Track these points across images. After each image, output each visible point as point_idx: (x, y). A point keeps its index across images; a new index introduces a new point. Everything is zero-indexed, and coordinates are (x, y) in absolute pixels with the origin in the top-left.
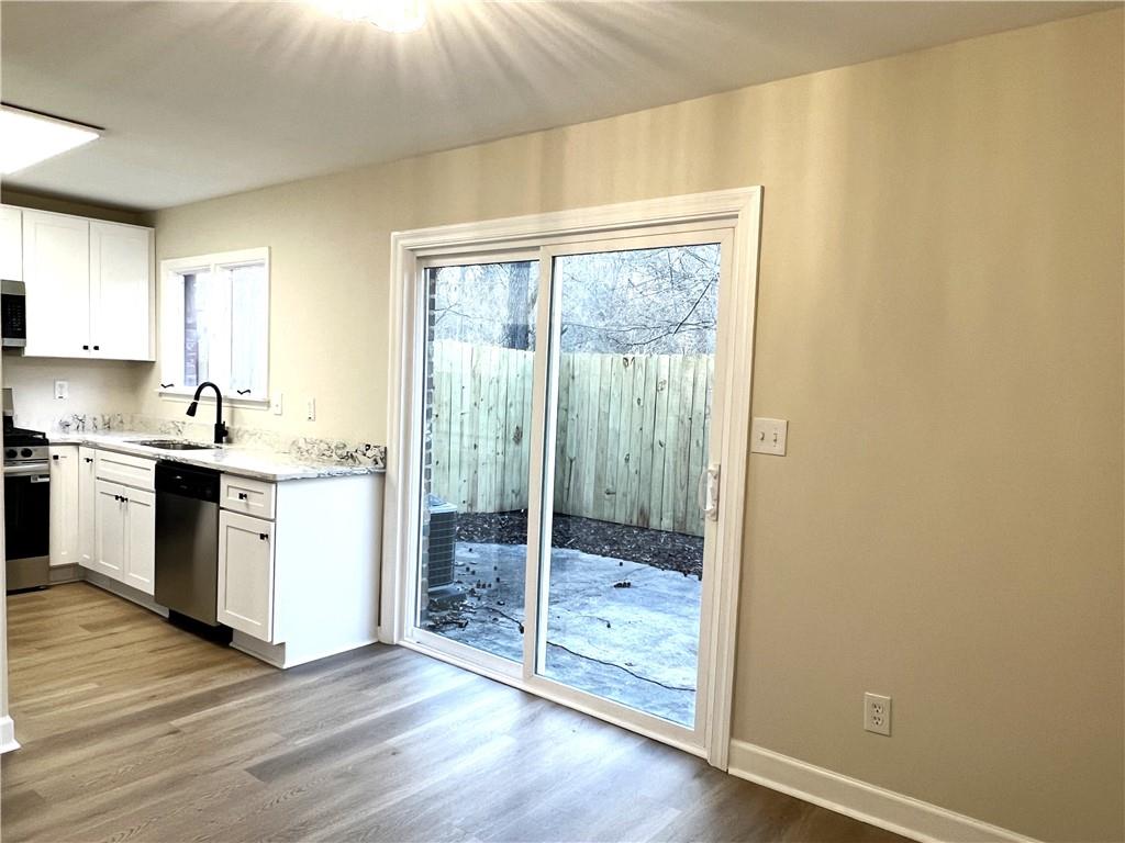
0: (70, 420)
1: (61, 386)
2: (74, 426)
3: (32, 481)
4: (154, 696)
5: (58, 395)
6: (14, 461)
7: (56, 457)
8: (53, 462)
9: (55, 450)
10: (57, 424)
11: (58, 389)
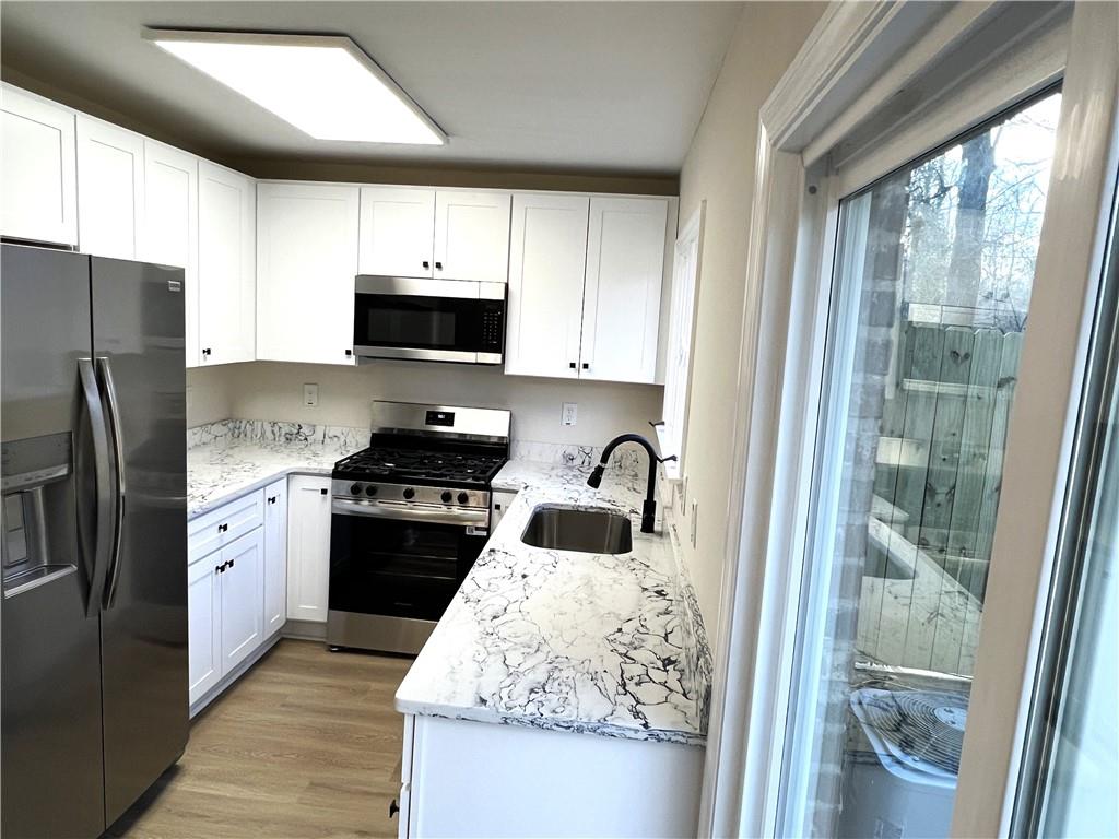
0: (575, 454)
1: (570, 410)
2: (577, 462)
3: (467, 533)
5: (565, 421)
6: (449, 506)
7: (498, 507)
8: (495, 512)
9: (497, 497)
10: (559, 456)
11: (566, 413)
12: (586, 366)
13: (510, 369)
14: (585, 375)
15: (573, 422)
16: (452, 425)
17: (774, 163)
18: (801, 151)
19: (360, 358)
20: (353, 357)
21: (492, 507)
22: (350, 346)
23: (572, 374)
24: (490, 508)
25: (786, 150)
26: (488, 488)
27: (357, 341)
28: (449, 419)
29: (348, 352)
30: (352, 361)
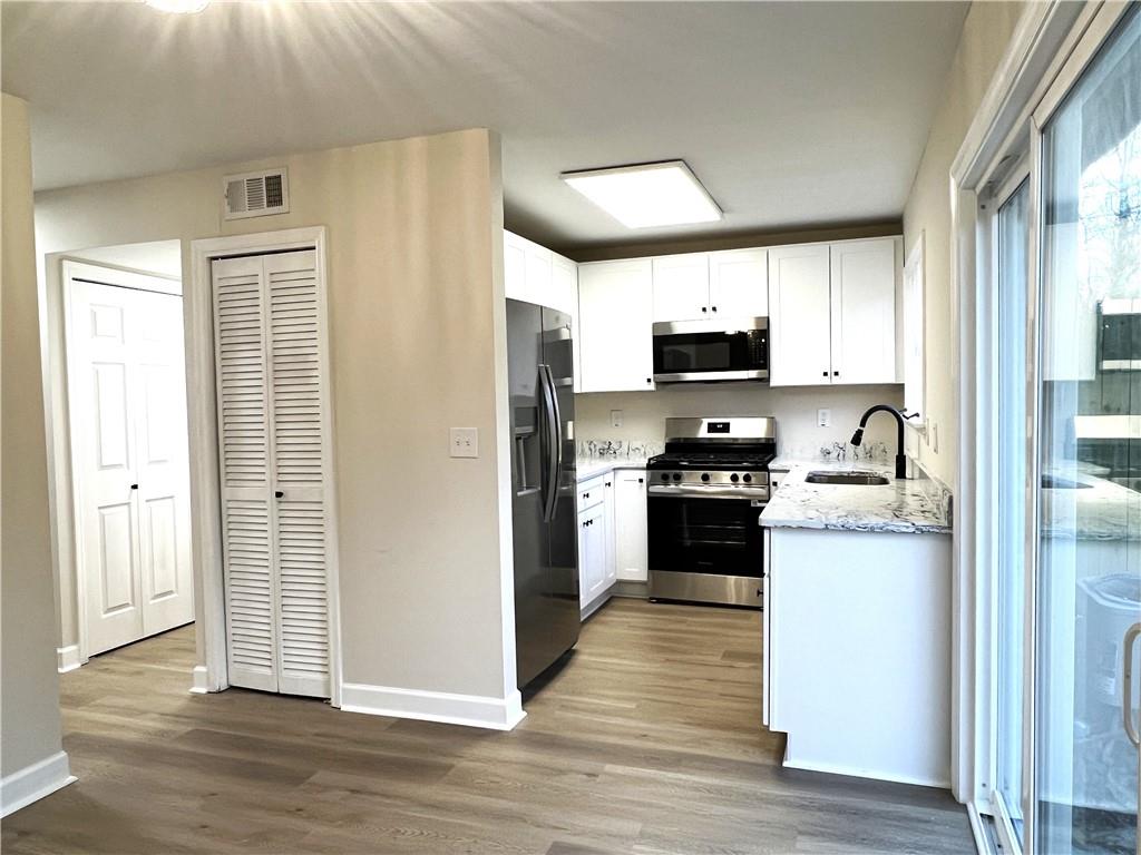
0: (831, 449)
1: (824, 414)
2: (834, 454)
3: (752, 505)
4: (645, 736)
5: (820, 423)
6: (736, 485)
7: (775, 484)
8: (773, 488)
9: (774, 477)
10: (818, 452)
11: (820, 416)
12: (836, 374)
13: (773, 383)
14: (836, 381)
15: (826, 423)
16: (728, 431)
17: (961, 198)
18: (974, 188)
19: (658, 383)
20: (652, 383)
21: (769, 485)
22: (651, 376)
23: (826, 381)
24: (769, 484)
25: (965, 188)
26: (766, 469)
27: (656, 371)
28: (726, 428)
29: (649, 380)
30: (652, 386)
